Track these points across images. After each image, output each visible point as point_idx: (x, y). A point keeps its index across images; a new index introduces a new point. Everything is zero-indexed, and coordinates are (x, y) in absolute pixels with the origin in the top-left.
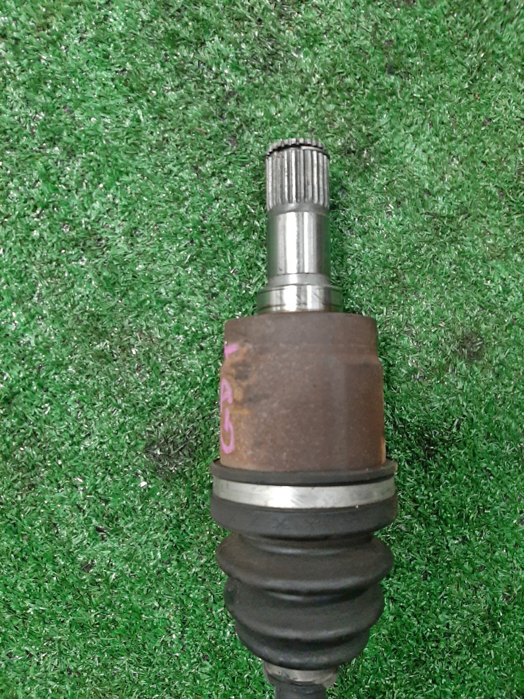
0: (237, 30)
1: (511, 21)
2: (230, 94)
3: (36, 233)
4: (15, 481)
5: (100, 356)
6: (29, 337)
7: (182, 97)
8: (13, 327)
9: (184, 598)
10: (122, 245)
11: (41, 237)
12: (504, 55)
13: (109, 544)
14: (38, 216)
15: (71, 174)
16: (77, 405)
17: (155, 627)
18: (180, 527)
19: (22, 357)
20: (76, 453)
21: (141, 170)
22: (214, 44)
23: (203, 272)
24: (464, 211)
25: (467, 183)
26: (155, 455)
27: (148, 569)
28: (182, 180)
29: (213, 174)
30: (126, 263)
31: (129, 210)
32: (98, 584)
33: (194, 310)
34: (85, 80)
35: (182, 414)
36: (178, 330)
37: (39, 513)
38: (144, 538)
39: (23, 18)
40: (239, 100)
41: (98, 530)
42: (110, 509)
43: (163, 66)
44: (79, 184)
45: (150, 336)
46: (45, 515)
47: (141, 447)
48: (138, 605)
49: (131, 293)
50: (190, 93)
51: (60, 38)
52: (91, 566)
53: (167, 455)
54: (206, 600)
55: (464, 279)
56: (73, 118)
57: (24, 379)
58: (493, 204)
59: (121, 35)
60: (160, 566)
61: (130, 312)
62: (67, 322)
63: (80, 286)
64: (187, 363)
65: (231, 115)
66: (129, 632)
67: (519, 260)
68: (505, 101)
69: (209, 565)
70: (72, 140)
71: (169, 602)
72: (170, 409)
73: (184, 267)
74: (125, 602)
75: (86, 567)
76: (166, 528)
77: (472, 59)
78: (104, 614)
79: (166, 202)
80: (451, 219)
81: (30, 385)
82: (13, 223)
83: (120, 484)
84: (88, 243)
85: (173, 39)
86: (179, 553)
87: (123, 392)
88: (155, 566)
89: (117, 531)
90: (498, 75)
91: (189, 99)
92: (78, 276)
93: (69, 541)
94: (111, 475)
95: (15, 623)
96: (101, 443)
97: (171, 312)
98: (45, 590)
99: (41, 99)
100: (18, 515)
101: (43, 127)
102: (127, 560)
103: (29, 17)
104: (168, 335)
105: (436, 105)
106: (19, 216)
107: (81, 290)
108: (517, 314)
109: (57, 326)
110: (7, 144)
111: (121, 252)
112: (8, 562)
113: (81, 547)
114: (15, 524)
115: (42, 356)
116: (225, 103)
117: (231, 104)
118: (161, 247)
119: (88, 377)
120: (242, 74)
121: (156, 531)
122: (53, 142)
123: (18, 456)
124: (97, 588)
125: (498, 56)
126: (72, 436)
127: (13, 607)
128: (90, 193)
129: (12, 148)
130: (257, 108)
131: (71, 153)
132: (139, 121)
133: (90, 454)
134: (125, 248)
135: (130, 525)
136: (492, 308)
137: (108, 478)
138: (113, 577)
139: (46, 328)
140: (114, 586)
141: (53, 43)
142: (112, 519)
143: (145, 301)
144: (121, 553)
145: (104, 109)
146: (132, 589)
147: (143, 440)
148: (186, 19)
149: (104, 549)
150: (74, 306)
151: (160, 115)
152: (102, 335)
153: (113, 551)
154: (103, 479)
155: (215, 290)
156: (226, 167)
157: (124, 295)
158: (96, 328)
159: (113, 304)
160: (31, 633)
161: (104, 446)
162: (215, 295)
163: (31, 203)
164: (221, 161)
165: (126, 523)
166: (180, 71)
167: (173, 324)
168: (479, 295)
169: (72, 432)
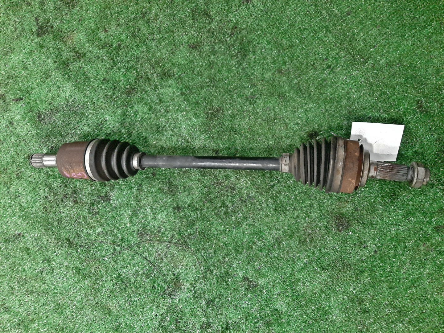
0: (224, 197)
1: (223, 123)
2: (241, 199)
3: (276, 255)
4: (347, 269)
5: (311, 241)
6: (305, 261)
7: (241, 212)
8: (302, 265)
9: (388, 224)
10: (280, 232)
11: (277, 254)
12: (232, 124)
13: (369, 245)
14: (271, 254)
15: (260, 244)
16: (326, 249)
17: (397, 233)
18: (365, 223)
19: (311, 263)
20: (340, 251)
21: (260, 225)
22: (227, 203)
23: (288, 210)
24: (273, 136)
25: (266, 135)
26: (342, 229)
27: (377, 234)
28: (262, 214)
29: (261, 205)
30: (285, 232)
31: (270, 229)
32: (381, 249)
33: (299, 214)
34: (236, 237)
35: (330, 220)
36: (304, 219)
37: (358, 264)
38: (367, 234)
39: (220, 252)
40: (242, 197)
41: (364, 247)
42: (357, 243)
43: (233, 217)
44: (263, 242)
45: (306, 227)
46: (359, 262)
47: (339, 233)
48: (389, 238)
49: (293, 231)
50: (240, 210)
51: (224, 243)
52: (375, 251)
53: (342, 225)
54: (389, 217)
55: (293, 136)
56: (245, 241)
57: (317, 263)
58: (272, 128)
59: (225, 227)
60: (377, 230)
61: (299, 232)
62: (301, 250)
63: (291, 245)
64: (314, 217)
65: (246, 199)
66: (398, 241)
67: (288, 120)
68: (244, 124)
69: (377, 216)
70: (251, 242)
71: (389, 229)
72: (328, 223)
73: (286, 216)
74: (388, 242)
75: (376, 252)
76: (365, 227)
77: (232, 133)
78: (391, 248)
79: (268, 219)
80: (276, 139)
81: (319, 262)
82: (273, 261)
83: (350, 240)
84: (279, 241)
85: (226, 213)
86: (373, 224)
87: (322, 236)
88: (377, 232)
89: (365, 242)
90: (237, 126)
91: (241, 210)
92: (288, 245)
93: (367, 256)
94: (347, 242)
95: (393, 275)
96: (337, 244)
97: (299, 220)
98: (382, 265)
99: (240, 250)
100: (358, 270)
101: (248, 250)
102: (374, 240)
103: (220, 250)
104: (306, 222)
105: (244, 143)
106: (271, 259)
107: (292, 245)
108: (304, 121)
109: (302, 253)
110: (252, 260)
111: (282, 232)
112: (373, 275)
113: (369, 253)
114: (361, 271)
115: (311, 258)
116: (243, 201)
117: (243, 199)
118: (281, 221)
119: (317, 245)
120: (235, 196)
121: (366, 230)
122: (252, 248)
123: (340, 268)
124: (383, 250)
125: (232, 126)
126: (335, 252)
127: (387, 275)
128: (266, 239)
129: (253, 259)
130: (244, 192)
131: (255, 243)
132: (247, 224)
133: (340, 247)
134: (281, 231)
135: (363, 238)
136: (302, 128)
137: (348, 243)
138: (379, 244)
139: (303, 255)
140: (382, 245)
141: (226, 245)
142: (361, 243)
143: (296, 227)
144: (372, 241)
145: (243, 233)
146: (384, 239)
147: (337, 232)
148: (221, 210)
149: (370, 246)
150: (297, 247)
151: (245, 218)
152: (305, 240)
153: (371, 244)
154: (348, 244)
155: (293, 208)
156: (259, 202)
157: (294, 233)
158: (303, 242)
159: (296, 236)
160: (397, 271)
161: (338, 243)
162: (294, 208)
163: (268, 255)
164: (258, 203)
165: (362, 239)
166: (234, 212)
167: (303, 220)
168: (298, 132)
169: (334, 252)
